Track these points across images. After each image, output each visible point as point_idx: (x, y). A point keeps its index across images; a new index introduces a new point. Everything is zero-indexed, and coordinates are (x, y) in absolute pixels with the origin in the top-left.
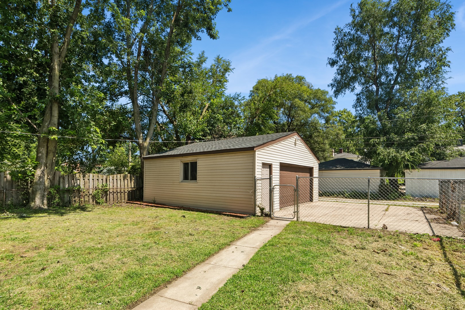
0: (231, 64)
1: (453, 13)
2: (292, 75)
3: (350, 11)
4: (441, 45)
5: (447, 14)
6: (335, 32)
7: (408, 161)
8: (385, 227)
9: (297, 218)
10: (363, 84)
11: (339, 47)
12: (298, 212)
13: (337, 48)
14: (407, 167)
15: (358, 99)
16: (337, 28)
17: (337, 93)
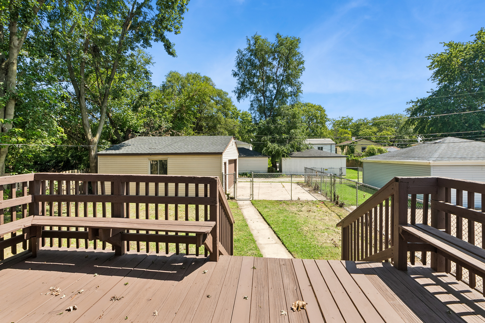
0: (153, 59)
1: (304, 61)
2: (200, 75)
3: (246, 40)
4: (299, 80)
5: (301, 60)
6: (237, 52)
7: (285, 152)
8: (299, 199)
9: (253, 198)
10: (255, 94)
11: (240, 64)
12: (253, 194)
13: (238, 64)
14: (283, 156)
15: (251, 104)
16: (239, 50)
17: (239, 98)
